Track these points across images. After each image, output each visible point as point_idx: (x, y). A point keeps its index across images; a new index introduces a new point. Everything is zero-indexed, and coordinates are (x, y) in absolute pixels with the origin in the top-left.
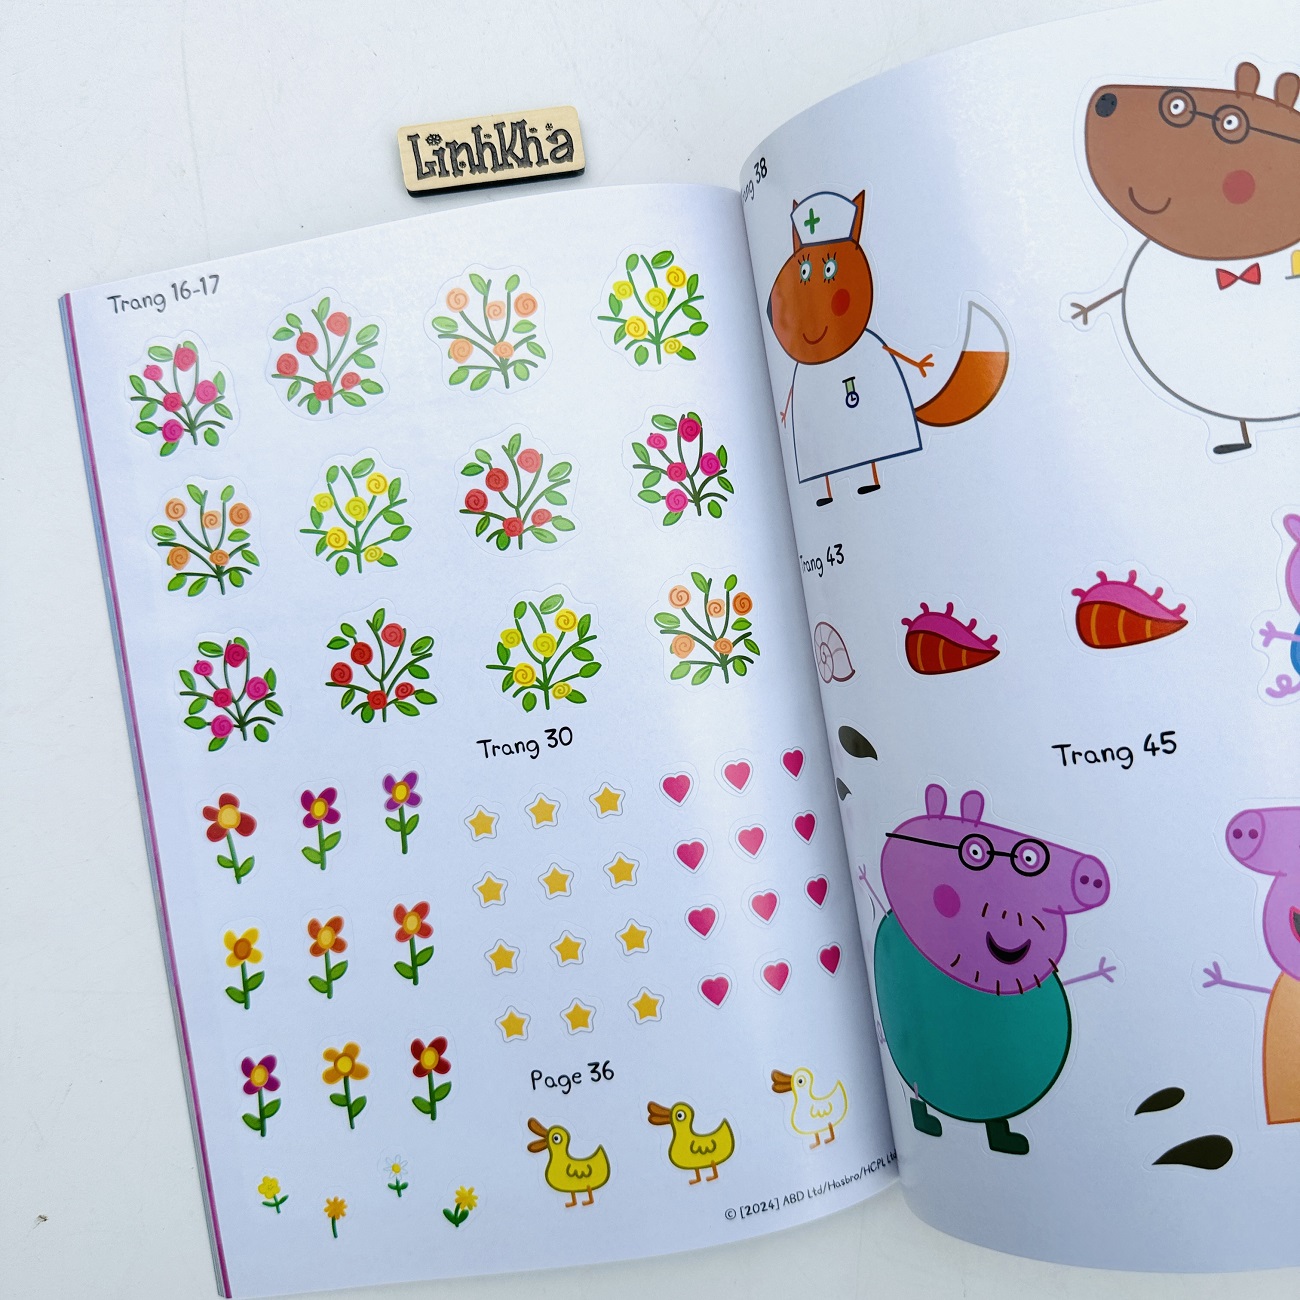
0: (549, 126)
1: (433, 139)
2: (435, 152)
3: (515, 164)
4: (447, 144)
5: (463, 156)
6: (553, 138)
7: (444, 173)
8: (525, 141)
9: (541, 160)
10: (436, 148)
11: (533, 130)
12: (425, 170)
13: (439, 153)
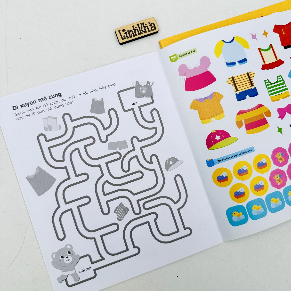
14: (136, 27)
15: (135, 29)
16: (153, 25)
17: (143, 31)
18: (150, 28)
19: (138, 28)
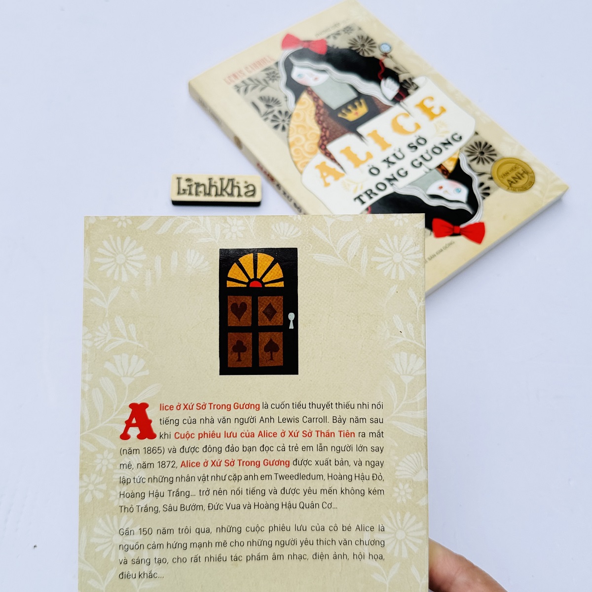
0: (246, 182)
1: (188, 180)
2: (188, 186)
3: (226, 195)
4: (195, 183)
5: (201, 189)
6: (247, 187)
7: (190, 194)
8: (233, 186)
9: (239, 195)
10: (190, 184)
11: (238, 183)
12: (182, 192)
13: (190, 186)
14: (215, 182)
15: (213, 184)
16: (251, 188)
17: (227, 192)
18: (243, 191)
19: (219, 185)
